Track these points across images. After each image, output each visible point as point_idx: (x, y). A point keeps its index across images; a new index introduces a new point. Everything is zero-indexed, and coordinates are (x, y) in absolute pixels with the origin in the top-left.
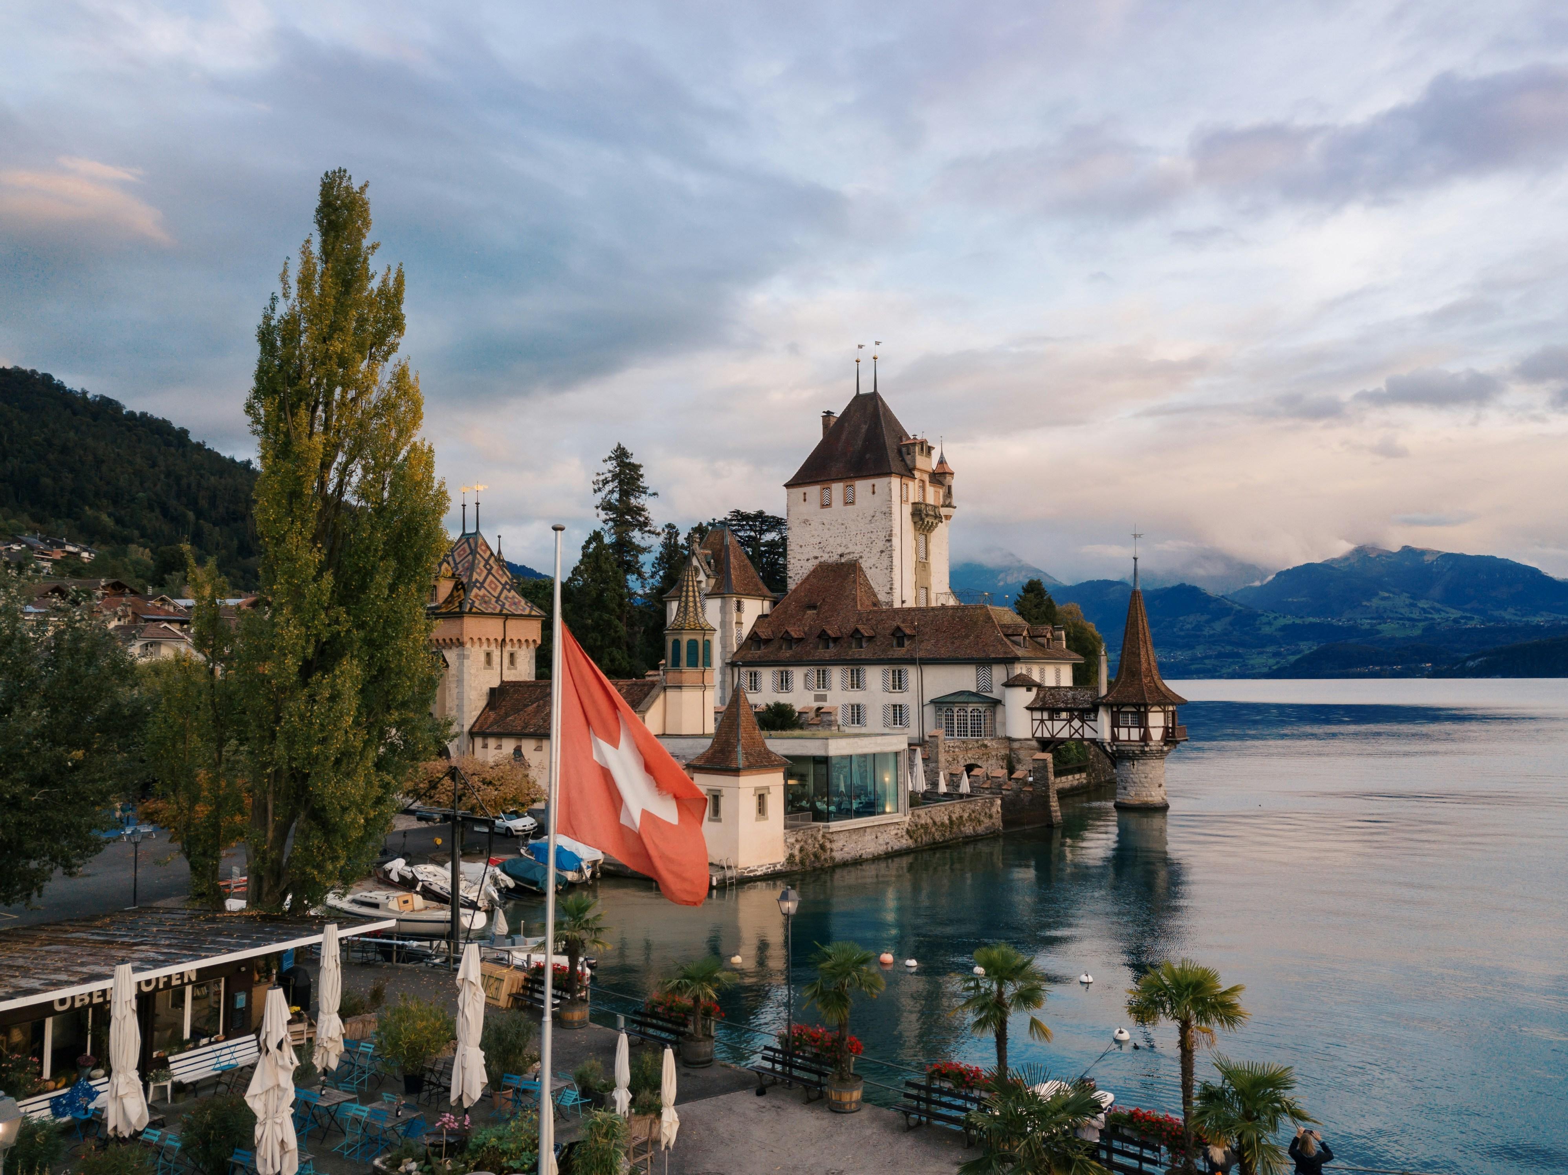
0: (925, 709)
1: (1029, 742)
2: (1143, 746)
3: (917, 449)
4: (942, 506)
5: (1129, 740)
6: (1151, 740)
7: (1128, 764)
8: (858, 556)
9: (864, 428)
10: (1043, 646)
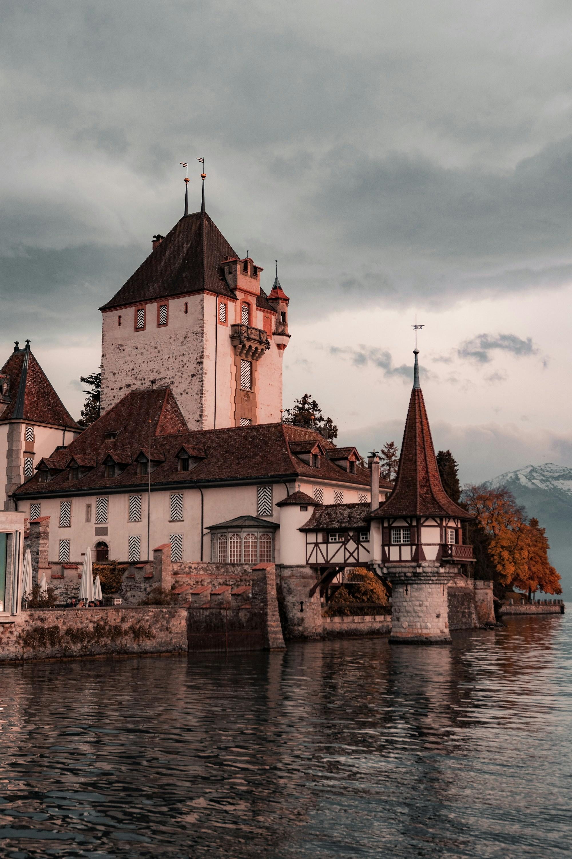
0: (204, 538)
1: (301, 570)
2: (415, 567)
3: (239, 267)
4: (274, 334)
5: (400, 561)
6: (424, 559)
7: (401, 590)
8: (169, 381)
9: (186, 246)
10: (345, 469)
